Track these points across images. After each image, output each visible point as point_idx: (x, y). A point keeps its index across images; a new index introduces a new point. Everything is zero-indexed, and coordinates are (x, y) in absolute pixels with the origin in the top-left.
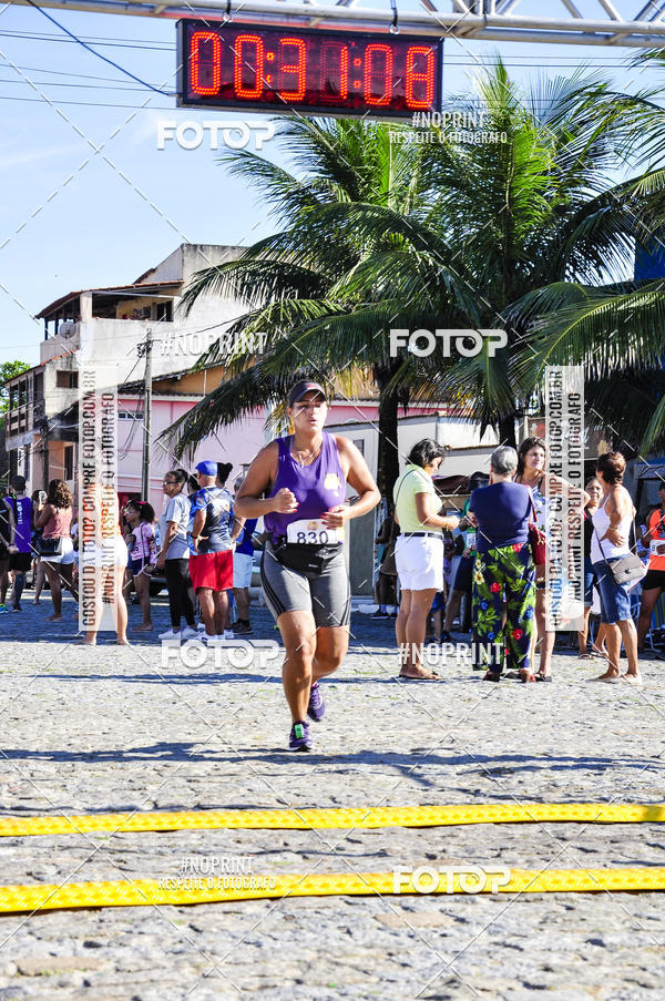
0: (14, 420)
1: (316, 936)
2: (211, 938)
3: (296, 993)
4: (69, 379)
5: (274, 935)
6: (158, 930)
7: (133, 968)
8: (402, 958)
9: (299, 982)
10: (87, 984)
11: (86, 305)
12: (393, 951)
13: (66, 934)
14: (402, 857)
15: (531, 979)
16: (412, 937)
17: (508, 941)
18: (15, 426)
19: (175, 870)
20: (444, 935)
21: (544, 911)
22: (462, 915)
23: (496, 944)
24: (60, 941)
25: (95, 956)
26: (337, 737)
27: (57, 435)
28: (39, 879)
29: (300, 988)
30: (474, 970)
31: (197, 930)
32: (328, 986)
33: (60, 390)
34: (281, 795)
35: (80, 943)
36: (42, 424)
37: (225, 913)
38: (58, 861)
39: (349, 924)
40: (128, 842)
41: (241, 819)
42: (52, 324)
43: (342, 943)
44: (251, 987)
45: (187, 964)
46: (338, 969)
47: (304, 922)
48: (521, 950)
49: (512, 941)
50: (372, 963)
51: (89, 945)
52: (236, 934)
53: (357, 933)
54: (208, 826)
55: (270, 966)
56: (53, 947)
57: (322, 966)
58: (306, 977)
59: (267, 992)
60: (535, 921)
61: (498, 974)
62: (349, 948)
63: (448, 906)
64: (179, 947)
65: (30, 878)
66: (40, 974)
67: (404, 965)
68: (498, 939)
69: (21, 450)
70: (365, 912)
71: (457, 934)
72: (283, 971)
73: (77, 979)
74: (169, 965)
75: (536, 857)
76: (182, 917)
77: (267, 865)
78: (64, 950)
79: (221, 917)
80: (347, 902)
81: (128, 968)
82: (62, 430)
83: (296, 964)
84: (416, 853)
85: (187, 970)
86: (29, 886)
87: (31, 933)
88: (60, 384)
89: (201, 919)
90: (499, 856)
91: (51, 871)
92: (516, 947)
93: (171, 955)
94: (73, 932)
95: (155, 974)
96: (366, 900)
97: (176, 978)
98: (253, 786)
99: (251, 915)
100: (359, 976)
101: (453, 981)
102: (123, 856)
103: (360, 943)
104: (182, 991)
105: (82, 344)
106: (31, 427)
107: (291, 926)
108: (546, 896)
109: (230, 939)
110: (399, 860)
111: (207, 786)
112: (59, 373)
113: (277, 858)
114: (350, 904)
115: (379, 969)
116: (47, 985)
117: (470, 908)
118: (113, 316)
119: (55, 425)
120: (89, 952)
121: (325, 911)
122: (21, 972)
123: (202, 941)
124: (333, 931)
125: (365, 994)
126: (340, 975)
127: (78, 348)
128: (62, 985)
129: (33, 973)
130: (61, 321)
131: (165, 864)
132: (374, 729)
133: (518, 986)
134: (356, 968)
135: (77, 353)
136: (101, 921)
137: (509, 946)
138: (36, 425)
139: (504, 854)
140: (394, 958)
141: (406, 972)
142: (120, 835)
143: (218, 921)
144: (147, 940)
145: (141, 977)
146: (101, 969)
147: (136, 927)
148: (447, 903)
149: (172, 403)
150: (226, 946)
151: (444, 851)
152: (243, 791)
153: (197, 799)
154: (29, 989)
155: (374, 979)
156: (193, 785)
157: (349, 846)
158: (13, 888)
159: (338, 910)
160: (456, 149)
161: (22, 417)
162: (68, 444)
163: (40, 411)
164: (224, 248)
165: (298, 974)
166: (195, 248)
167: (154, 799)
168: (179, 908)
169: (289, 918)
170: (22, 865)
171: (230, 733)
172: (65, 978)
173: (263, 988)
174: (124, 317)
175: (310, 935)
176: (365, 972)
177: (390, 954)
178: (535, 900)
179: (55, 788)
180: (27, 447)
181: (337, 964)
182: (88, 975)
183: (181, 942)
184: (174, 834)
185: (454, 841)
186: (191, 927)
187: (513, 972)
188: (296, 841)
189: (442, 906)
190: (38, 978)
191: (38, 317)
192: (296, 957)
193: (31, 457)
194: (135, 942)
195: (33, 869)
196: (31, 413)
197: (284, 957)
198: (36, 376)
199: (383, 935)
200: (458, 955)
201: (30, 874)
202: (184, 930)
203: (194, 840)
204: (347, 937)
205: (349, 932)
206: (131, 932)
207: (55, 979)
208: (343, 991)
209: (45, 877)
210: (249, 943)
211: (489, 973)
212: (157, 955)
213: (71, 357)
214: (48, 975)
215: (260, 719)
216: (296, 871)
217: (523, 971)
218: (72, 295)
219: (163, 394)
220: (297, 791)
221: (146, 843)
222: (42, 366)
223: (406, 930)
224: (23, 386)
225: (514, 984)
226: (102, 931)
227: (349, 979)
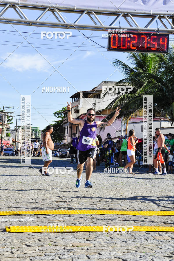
0: (65, 120)
2: (115, 240)
4: (77, 111)
5: (130, 240)
6: (103, 237)
8: (160, 247)
9: (136, 251)
10: (88, 249)
12: (158, 245)
13: (82, 238)
14: (158, 223)
16: (162, 242)
20: (169, 242)
22: (173, 237)
24: (81, 239)
25: (89, 243)
28: (75, 225)
29: (136, 253)
31: (112, 238)
32: (143, 253)
33: (75, 114)
34: (128, 207)
35: (85, 240)
38: (79, 221)
39: (147, 238)
40: (94, 217)
41: (120, 212)
43: (146, 243)
44: (125, 252)
45: (110, 246)
46: (145, 249)
47: (136, 237)
50: (153, 248)
51: (87, 240)
52: (121, 239)
53: (149, 240)
54: (112, 214)
55: (129, 247)
56: (79, 240)
57: (141, 248)
58: (138, 250)
59: (129, 253)
62: (147, 244)
63: (170, 235)
64: (108, 242)
65: (73, 224)
66: (77, 247)
67: (161, 249)
69: (66, 127)
70: (150, 236)
71: (172, 242)
72: (132, 249)
73: (86, 248)
74: (106, 246)
76: (108, 235)
77: (126, 223)
78: (82, 241)
79: (117, 235)
80: (146, 233)
81: (97, 246)
83: (135, 247)
84: (161, 222)
85: (110, 247)
86: (73, 226)
87: (74, 237)
88: (75, 112)
89: (112, 235)
91: (78, 223)
93: (106, 243)
94: (84, 237)
95: (103, 248)
96: (150, 233)
97: (108, 249)
98: (122, 205)
99: (124, 235)
100: (150, 251)
101: (173, 253)
103: (150, 243)
104: (109, 252)
107: (133, 238)
109: (119, 240)
111: (111, 204)
112: (75, 110)
113: (128, 222)
115: (155, 249)
116: (79, 249)
118: (87, 97)
120: (87, 242)
121: (141, 235)
122: (73, 246)
123: (113, 241)
124: (143, 239)
125: (152, 255)
126: (146, 250)
128: (82, 249)
129: (75, 246)
131: (103, 222)
134: (149, 249)
135: (79, 105)
136: (90, 235)
140: (158, 247)
141: (161, 250)
142: (92, 215)
143: (116, 236)
144: (100, 240)
145: (100, 248)
146: (91, 246)
147: (98, 237)
149: (100, 117)
150: (118, 242)
151: (167, 222)
152: (119, 206)
153: (109, 207)
154: (75, 250)
155: (154, 252)
156: (108, 204)
157: (145, 220)
158: (69, 226)
159: (144, 235)
164: (112, 82)
165: (136, 249)
166: (106, 82)
167: (99, 207)
168: (107, 233)
169: (132, 236)
170: (71, 221)
171: (115, 192)
172: (83, 248)
173: (128, 252)
174: (90, 97)
175: (138, 240)
176: (151, 250)
177: (157, 246)
179: (77, 204)
180: (68, 126)
181: (145, 247)
182: (88, 247)
183: (108, 241)
184: (104, 215)
185: (169, 219)
186: (110, 237)
188: (133, 218)
189: (168, 235)
190: (76, 247)
191: (70, 98)
192: (135, 245)
194: (98, 240)
195: (74, 222)
197: (132, 245)
199: (155, 241)
200: (173, 246)
201: (73, 223)
202: (108, 238)
203: (109, 217)
204: (146, 241)
206: (96, 238)
207: (80, 248)
208: (147, 254)
209: (76, 224)
210: (124, 242)
212: (103, 243)
215: (122, 189)
216: (133, 225)
218: (78, 93)
219: (98, 115)
220: (132, 206)
221: (98, 217)
223: (160, 240)
226: (90, 237)
227: (148, 251)
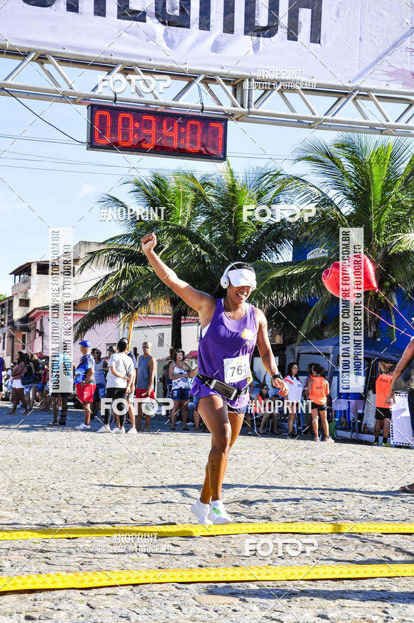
1: (161, 611)
2: (100, 613)
4: (25, 303)
5: (137, 610)
6: (68, 607)
11: (34, 269)
14: (203, 556)
16: (216, 611)
19: (78, 564)
20: (234, 611)
24: (11, 615)
27: (18, 329)
31: (91, 607)
33: (21, 307)
34: (133, 515)
35: (22, 617)
36: (11, 323)
37: (107, 595)
39: (180, 603)
40: (52, 546)
42: (18, 277)
43: (178, 617)
47: (153, 601)
51: (28, 618)
52: (114, 611)
53: (185, 609)
62: (181, 619)
64: (82, 618)
70: (187, 595)
71: (243, 610)
76: (83, 598)
77: (128, 561)
79: (105, 598)
80: (177, 587)
82: (21, 326)
84: (209, 553)
88: (20, 305)
89: (94, 599)
91: (8, 565)
96: (187, 586)
98: (118, 510)
99: (122, 596)
102: (48, 555)
103: (188, 616)
105: (32, 286)
106: (6, 325)
107: (146, 603)
109: (111, 614)
110: (201, 557)
111: (93, 510)
112: (20, 299)
113: (134, 556)
114: (179, 589)
119: (18, 324)
121: (165, 594)
123: (95, 615)
124: (170, 607)
127: (29, 288)
130: (22, 276)
131: (72, 560)
135: (29, 290)
136: (36, 600)
138: (9, 324)
142: (46, 541)
143: (103, 600)
144: (62, 614)
147: (56, 605)
150: (108, 618)
151: (225, 552)
152: (113, 513)
153: (88, 518)
156: (85, 509)
157: (172, 548)
159: (172, 593)
160: (211, 198)
161: (3, 320)
162: (24, 333)
163: (11, 317)
166: (87, 244)
167: (65, 518)
168: (81, 591)
169: (144, 598)
171: (103, 479)
175: (158, 611)
180: (4, 334)
183: (82, 616)
185: (229, 545)
186: (88, 605)
193: (6, 339)
196: (7, 318)
198: (9, 301)
199: (200, 610)
202: (83, 607)
204: (179, 611)
205: (179, 608)
206: (53, 609)
209: (4, 569)
210: (123, 617)
213: (26, 292)
216: (145, 564)
218: (28, 264)
220: (141, 513)
221: (61, 545)
222: (12, 297)
223: (213, 607)
224: (3, 306)
226: (36, 608)
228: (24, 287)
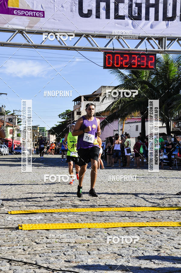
0: (68, 121)
2: (112, 236)
3: (129, 249)
4: (79, 113)
6: (101, 234)
7: (97, 242)
8: (150, 241)
10: (88, 245)
15: (176, 246)
16: (152, 236)
17: (171, 238)
18: (69, 123)
19: (104, 220)
20: (158, 236)
21: (178, 231)
22: (161, 232)
23: (169, 238)
24: (83, 236)
25: (90, 239)
26: (134, 190)
28: (78, 222)
30: (164, 244)
31: (109, 234)
32: (135, 247)
34: (124, 203)
35: (86, 236)
38: (81, 218)
39: (139, 234)
41: (116, 209)
42: (76, 102)
44: (120, 247)
47: (130, 233)
48: (174, 240)
49: (172, 238)
50: (144, 242)
51: (88, 237)
53: (141, 236)
56: (81, 237)
58: (131, 245)
60: (176, 233)
61: (169, 245)
63: (159, 230)
65: (76, 222)
67: (150, 243)
68: (169, 237)
70: (142, 231)
71: (161, 236)
73: (86, 244)
74: (104, 242)
75: (176, 218)
76: (106, 231)
77: (122, 220)
78: (84, 238)
79: (113, 231)
80: (138, 229)
81: (96, 242)
87: (77, 234)
88: (77, 114)
89: (110, 232)
90: (168, 218)
91: (80, 220)
92: (173, 239)
93: (104, 240)
94: (85, 234)
95: (101, 244)
96: (142, 228)
97: (105, 245)
99: (119, 231)
100: (142, 245)
101: (160, 247)
102: (94, 217)
103: (142, 238)
104: (107, 248)
105: (82, 106)
107: (127, 234)
108: (178, 228)
111: (109, 202)
112: (77, 112)
113: (124, 218)
117: (163, 230)
118: (88, 100)
120: (88, 239)
121: (134, 231)
122: (76, 243)
124: (136, 235)
125: (143, 249)
126: (138, 245)
128: (84, 246)
129: (78, 243)
130: (78, 102)
131: (102, 219)
132: (142, 189)
133: (174, 248)
134: (141, 243)
135: (81, 108)
137: (171, 239)
139: (170, 218)
141: (151, 245)
142: (92, 212)
143: (113, 232)
144: (99, 236)
145: (99, 244)
146: (91, 242)
147: (97, 233)
148: (158, 229)
151: (157, 217)
154: (77, 246)
155: (145, 246)
156: (106, 201)
157: (138, 215)
158: (73, 224)
161: (70, 121)
163: (73, 119)
167: (99, 204)
168: (105, 229)
169: (127, 232)
170: (74, 219)
172: (84, 244)
173: (122, 247)
174: (90, 101)
177: (147, 240)
178: (176, 229)
179: (79, 201)
181: (137, 242)
182: (89, 244)
183: (106, 237)
184: (103, 212)
185: (159, 215)
187: (172, 245)
188: (128, 214)
189: (157, 230)
191: (73, 101)
194: (97, 236)
198: (73, 113)
199: (146, 236)
200: (161, 241)
201: (76, 221)
202: (106, 234)
203: (107, 214)
207: (82, 244)
208: (139, 249)
211: (168, 245)
213: (79, 109)
214: (81, 243)
215: (119, 186)
216: (127, 221)
217: (174, 245)
218: (80, 96)
220: (127, 203)
221: (98, 214)
222: (74, 111)
223: (150, 235)
224: (70, 115)
225: (173, 248)
226: (91, 234)
228: (78, 106)
